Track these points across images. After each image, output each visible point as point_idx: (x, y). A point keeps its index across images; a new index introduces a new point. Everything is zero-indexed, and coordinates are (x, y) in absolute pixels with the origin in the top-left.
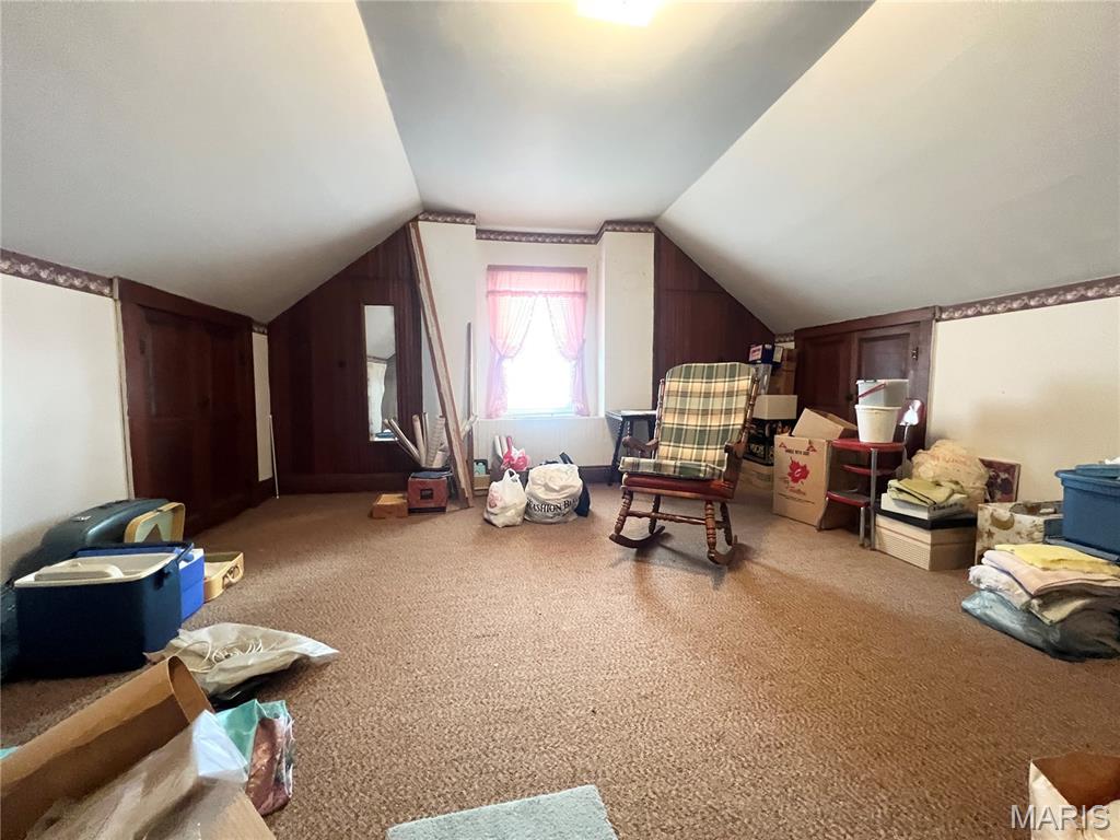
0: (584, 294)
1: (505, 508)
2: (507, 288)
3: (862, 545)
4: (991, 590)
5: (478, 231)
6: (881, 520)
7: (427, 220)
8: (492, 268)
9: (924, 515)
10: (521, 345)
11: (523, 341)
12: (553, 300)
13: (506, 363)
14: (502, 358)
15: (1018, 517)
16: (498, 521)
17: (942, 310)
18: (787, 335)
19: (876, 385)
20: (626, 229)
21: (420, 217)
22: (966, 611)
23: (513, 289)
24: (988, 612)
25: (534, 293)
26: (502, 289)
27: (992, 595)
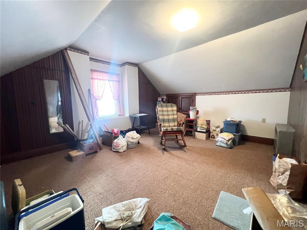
0: (119, 81)
1: (122, 147)
2: (97, 77)
3: (193, 138)
4: (220, 141)
5: (90, 58)
6: (196, 133)
7: (71, 50)
8: (92, 70)
9: (205, 131)
10: (102, 95)
11: (103, 94)
12: (111, 83)
13: (98, 101)
14: (96, 100)
15: (217, 129)
16: (121, 151)
17: (197, 93)
18: (164, 95)
19: (194, 108)
20: (132, 65)
21: (68, 49)
22: (217, 145)
23: (99, 78)
24: (221, 145)
25: (105, 80)
26: (95, 77)
27: (221, 142)
